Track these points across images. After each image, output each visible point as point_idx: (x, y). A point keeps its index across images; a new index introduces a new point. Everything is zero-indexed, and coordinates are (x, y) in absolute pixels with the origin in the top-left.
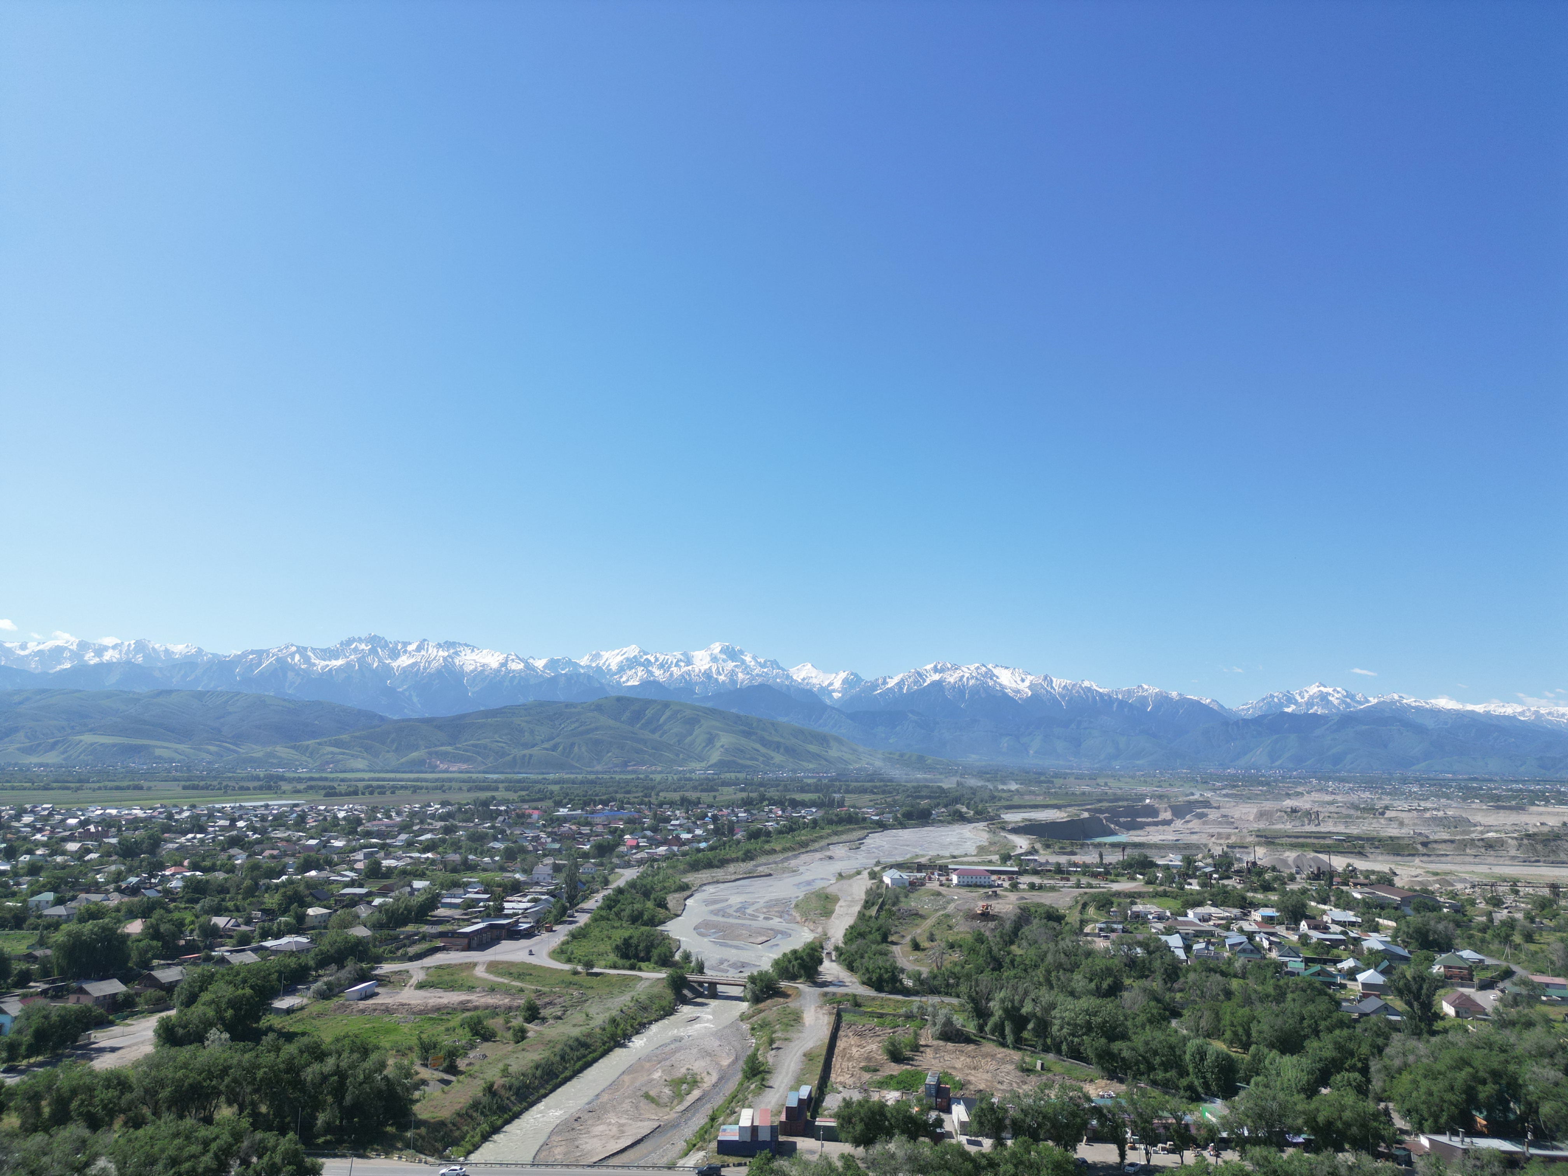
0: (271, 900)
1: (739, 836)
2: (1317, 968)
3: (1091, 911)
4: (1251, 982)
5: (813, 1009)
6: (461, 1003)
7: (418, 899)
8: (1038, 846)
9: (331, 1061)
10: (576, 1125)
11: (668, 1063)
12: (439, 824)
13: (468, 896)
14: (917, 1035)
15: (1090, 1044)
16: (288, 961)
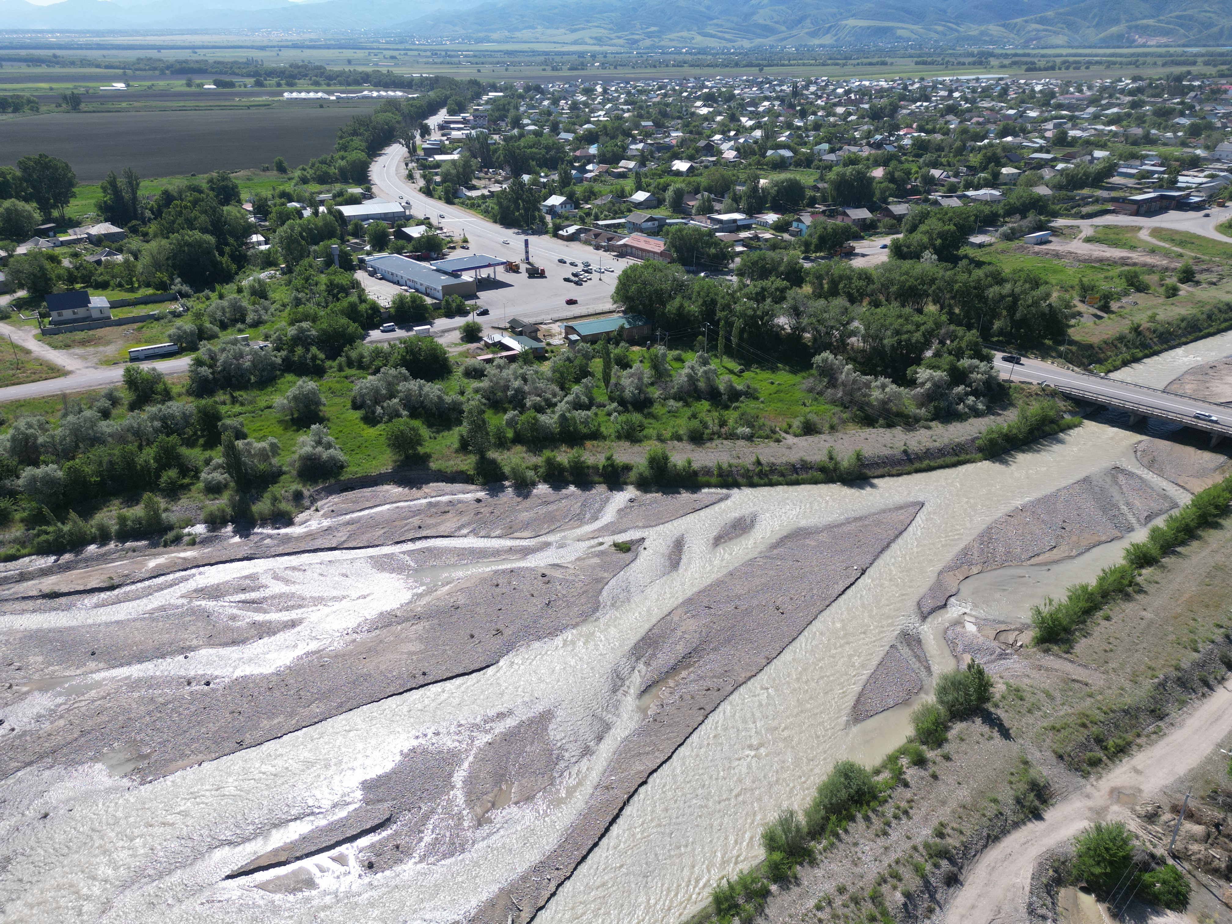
0: (975, 159)
6: (1122, 258)
7: (1097, 167)
9: (1008, 287)
10: (1210, 371)
12: (1127, 99)
13: (1144, 167)
16: (983, 207)
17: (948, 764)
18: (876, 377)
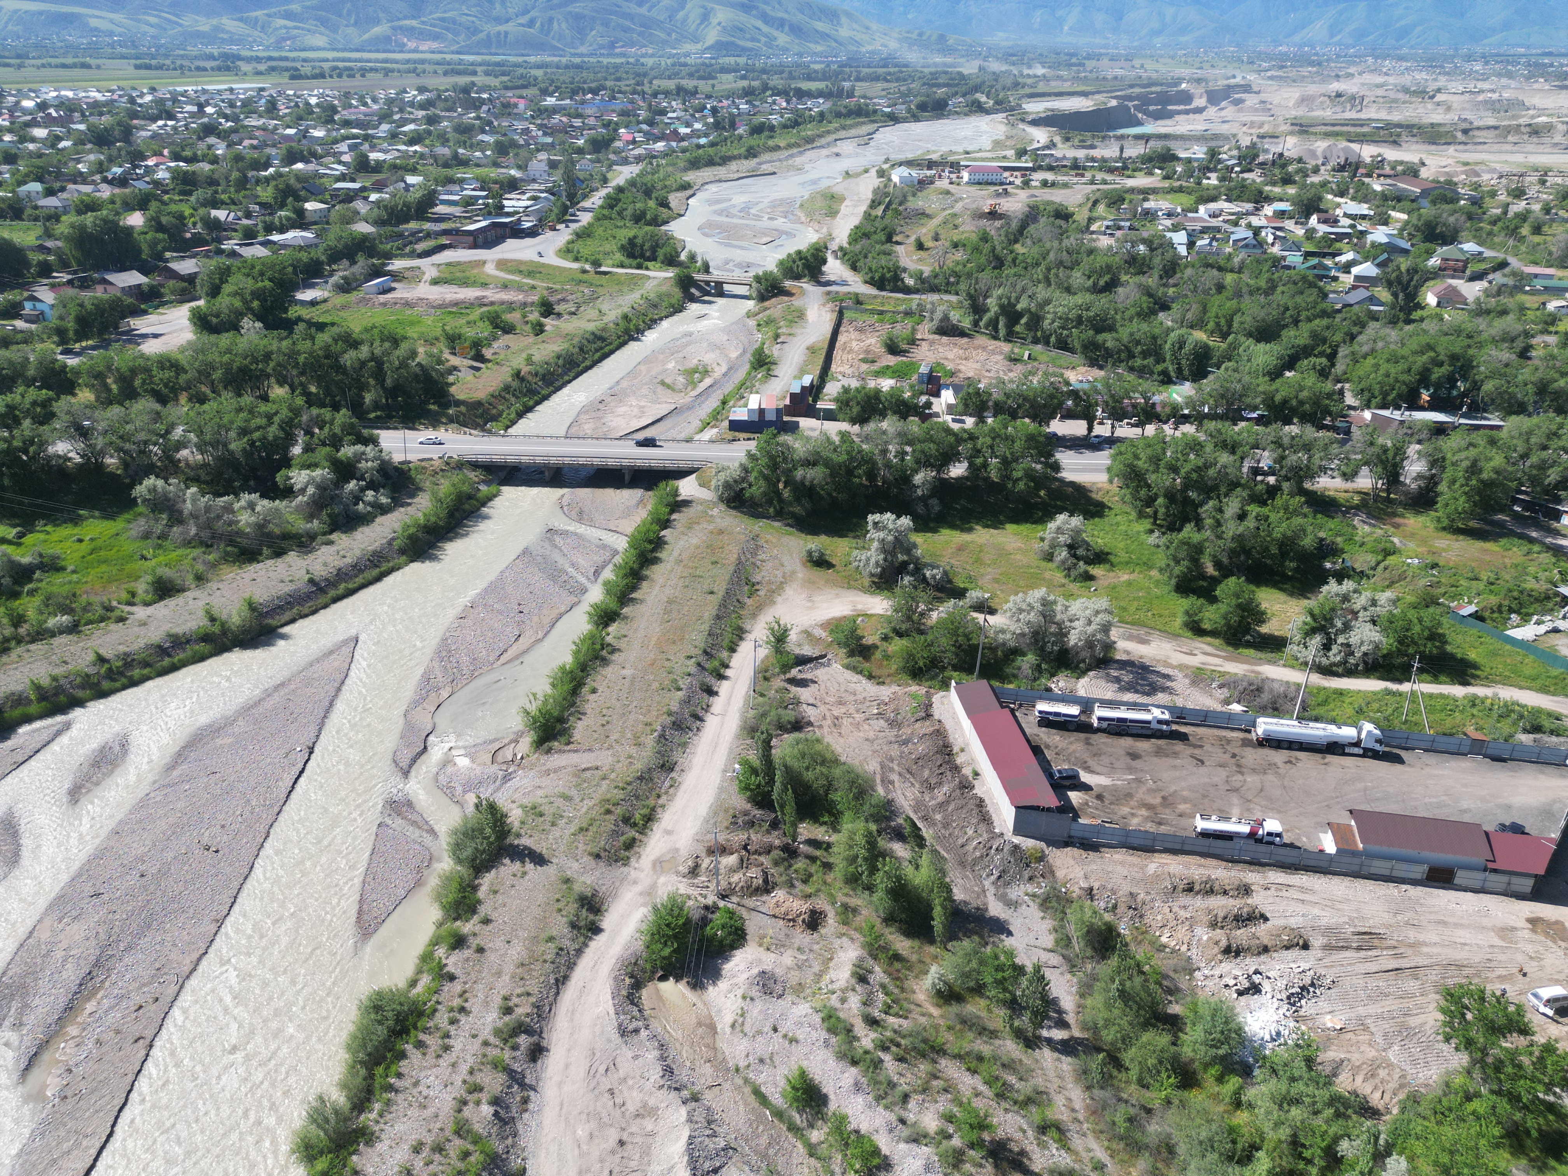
0: (266, 194)
1: (740, 131)
2: (1314, 261)
3: (1101, 209)
4: (1246, 277)
5: (816, 307)
6: (477, 298)
7: (415, 196)
8: (1057, 139)
9: (365, 350)
10: (601, 406)
11: (680, 355)
12: (421, 114)
13: (465, 193)
14: (914, 330)
15: (1077, 336)
16: (299, 255)
17: (490, 927)
18: (237, 495)
